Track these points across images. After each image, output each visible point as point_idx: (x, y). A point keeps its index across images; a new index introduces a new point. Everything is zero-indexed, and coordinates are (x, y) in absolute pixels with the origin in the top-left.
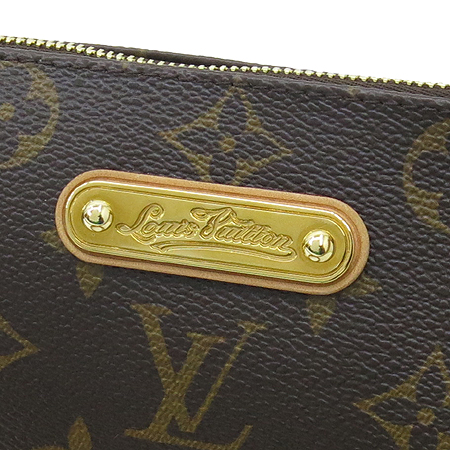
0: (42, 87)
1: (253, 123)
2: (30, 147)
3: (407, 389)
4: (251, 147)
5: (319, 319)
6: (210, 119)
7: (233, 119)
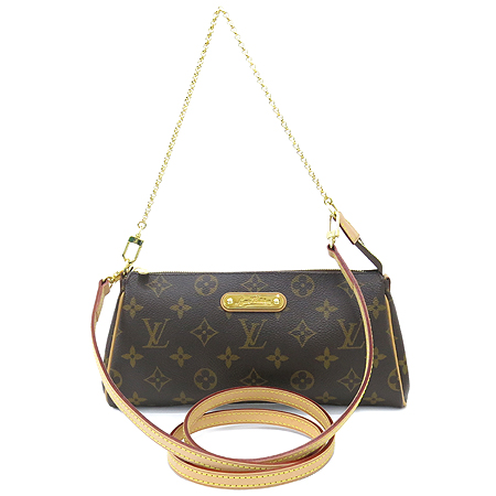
0: (213, 278)
1: (259, 280)
2: (213, 290)
3: (298, 329)
4: (260, 285)
5: (278, 317)
6: (251, 281)
7: (255, 280)
